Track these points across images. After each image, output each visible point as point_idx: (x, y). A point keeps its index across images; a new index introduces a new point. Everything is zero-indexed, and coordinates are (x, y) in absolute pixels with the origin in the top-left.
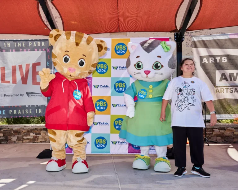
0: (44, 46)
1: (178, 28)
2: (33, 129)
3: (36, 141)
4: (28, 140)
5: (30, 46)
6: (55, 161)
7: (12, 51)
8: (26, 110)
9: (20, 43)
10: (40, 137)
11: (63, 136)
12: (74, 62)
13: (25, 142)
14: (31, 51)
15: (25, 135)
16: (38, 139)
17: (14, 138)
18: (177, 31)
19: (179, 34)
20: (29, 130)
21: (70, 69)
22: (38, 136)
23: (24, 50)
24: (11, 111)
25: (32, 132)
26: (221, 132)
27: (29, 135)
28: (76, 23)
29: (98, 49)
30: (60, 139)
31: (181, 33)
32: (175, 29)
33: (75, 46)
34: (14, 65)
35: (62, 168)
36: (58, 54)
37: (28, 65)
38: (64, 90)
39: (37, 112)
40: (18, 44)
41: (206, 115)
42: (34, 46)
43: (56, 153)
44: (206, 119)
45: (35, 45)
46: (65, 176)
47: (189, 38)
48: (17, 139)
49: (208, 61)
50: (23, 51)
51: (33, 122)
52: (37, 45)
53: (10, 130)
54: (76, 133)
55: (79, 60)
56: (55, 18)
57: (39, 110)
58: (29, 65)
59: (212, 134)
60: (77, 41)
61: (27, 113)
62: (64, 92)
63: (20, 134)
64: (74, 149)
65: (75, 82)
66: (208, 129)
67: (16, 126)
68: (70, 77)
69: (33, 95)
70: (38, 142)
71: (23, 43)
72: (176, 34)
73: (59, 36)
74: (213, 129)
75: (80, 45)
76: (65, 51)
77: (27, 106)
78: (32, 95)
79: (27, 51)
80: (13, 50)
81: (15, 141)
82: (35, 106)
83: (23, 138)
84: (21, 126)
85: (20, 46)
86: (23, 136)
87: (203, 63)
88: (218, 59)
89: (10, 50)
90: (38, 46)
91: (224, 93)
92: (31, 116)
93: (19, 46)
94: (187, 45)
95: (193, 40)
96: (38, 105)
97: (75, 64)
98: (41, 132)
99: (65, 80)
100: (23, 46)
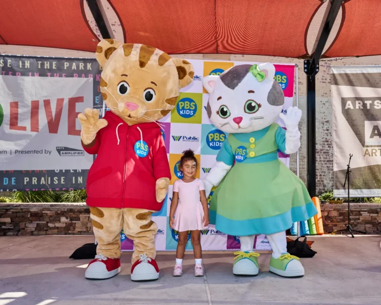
0: (91, 69)
1: (310, 52)
2: (66, 210)
3: (70, 232)
4: (56, 230)
5: (65, 68)
6: (103, 261)
7: (33, 75)
8: (55, 178)
9: (48, 63)
10: (78, 224)
11: (116, 219)
12: (136, 93)
13: (50, 232)
14: (66, 76)
15: (51, 222)
16: (74, 229)
17: (32, 226)
18: (308, 57)
19: (311, 62)
20: (59, 212)
21: (128, 105)
22: (75, 223)
23: (55, 74)
24: (26, 180)
25: (64, 216)
26: (372, 216)
27: (60, 221)
28: (147, 34)
29: (179, 74)
30: (110, 223)
31: (314, 60)
32: (305, 53)
33: (139, 67)
34: (35, 99)
35: (113, 272)
36: (109, 79)
37: (60, 101)
38: (119, 140)
39: (74, 182)
40: (44, 64)
41: (350, 190)
42: (73, 69)
43: (103, 248)
44: (350, 196)
45: (74, 66)
46: (117, 286)
47: (327, 71)
48: (36, 229)
49: (354, 106)
50: (52, 76)
51: (66, 198)
52: (78, 67)
53: (25, 212)
54: (137, 214)
55: (145, 91)
56: (112, 25)
57: (79, 177)
58: (62, 100)
59: (359, 219)
60: (143, 60)
61: (56, 182)
62: (118, 144)
63: (41, 218)
64: (136, 241)
65: (138, 128)
66: (352, 211)
67: (35, 206)
68: (129, 118)
69: (68, 152)
70: (74, 232)
71: (54, 63)
72: (306, 62)
73: (113, 49)
74: (359, 211)
75: (146, 65)
76: (122, 75)
77: (56, 171)
78: (66, 152)
79: (60, 76)
80: (35, 73)
81: (32, 232)
82: (72, 171)
83: (48, 226)
84: (44, 205)
85: (48, 68)
86: (48, 222)
87: (346, 108)
88: (368, 103)
89: (30, 73)
90: (80, 68)
91: (376, 156)
92: (64, 189)
93: (46, 68)
94: (323, 81)
95: (332, 73)
96: (76, 170)
97: (138, 97)
98: (81, 216)
99: (122, 124)
100: (54, 68)
